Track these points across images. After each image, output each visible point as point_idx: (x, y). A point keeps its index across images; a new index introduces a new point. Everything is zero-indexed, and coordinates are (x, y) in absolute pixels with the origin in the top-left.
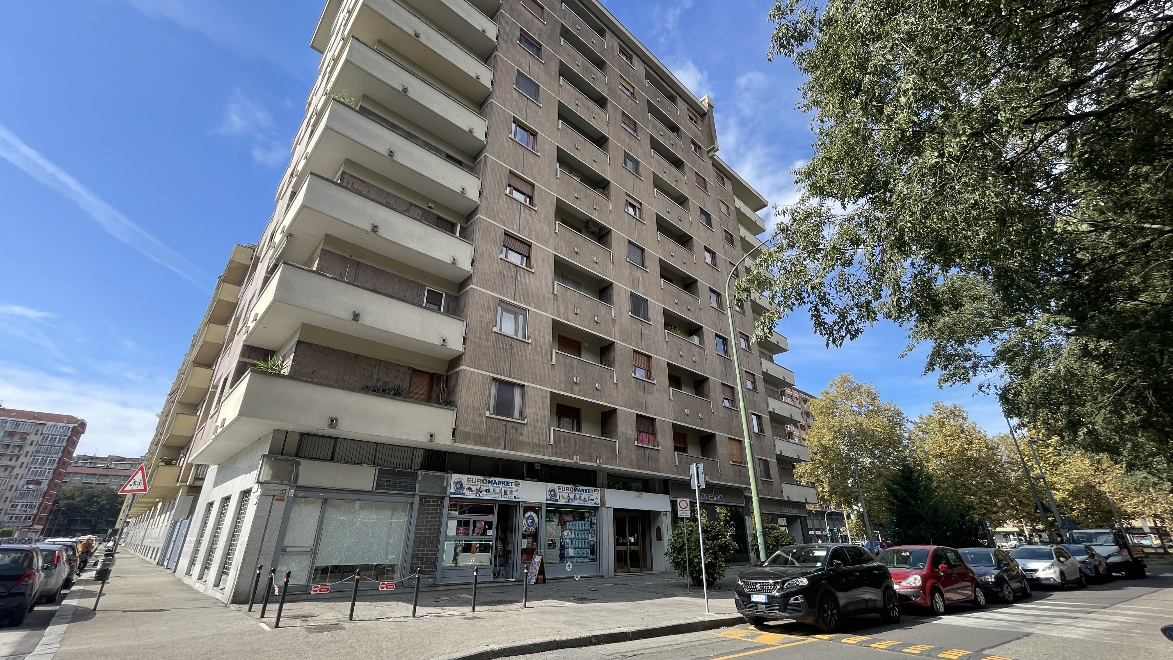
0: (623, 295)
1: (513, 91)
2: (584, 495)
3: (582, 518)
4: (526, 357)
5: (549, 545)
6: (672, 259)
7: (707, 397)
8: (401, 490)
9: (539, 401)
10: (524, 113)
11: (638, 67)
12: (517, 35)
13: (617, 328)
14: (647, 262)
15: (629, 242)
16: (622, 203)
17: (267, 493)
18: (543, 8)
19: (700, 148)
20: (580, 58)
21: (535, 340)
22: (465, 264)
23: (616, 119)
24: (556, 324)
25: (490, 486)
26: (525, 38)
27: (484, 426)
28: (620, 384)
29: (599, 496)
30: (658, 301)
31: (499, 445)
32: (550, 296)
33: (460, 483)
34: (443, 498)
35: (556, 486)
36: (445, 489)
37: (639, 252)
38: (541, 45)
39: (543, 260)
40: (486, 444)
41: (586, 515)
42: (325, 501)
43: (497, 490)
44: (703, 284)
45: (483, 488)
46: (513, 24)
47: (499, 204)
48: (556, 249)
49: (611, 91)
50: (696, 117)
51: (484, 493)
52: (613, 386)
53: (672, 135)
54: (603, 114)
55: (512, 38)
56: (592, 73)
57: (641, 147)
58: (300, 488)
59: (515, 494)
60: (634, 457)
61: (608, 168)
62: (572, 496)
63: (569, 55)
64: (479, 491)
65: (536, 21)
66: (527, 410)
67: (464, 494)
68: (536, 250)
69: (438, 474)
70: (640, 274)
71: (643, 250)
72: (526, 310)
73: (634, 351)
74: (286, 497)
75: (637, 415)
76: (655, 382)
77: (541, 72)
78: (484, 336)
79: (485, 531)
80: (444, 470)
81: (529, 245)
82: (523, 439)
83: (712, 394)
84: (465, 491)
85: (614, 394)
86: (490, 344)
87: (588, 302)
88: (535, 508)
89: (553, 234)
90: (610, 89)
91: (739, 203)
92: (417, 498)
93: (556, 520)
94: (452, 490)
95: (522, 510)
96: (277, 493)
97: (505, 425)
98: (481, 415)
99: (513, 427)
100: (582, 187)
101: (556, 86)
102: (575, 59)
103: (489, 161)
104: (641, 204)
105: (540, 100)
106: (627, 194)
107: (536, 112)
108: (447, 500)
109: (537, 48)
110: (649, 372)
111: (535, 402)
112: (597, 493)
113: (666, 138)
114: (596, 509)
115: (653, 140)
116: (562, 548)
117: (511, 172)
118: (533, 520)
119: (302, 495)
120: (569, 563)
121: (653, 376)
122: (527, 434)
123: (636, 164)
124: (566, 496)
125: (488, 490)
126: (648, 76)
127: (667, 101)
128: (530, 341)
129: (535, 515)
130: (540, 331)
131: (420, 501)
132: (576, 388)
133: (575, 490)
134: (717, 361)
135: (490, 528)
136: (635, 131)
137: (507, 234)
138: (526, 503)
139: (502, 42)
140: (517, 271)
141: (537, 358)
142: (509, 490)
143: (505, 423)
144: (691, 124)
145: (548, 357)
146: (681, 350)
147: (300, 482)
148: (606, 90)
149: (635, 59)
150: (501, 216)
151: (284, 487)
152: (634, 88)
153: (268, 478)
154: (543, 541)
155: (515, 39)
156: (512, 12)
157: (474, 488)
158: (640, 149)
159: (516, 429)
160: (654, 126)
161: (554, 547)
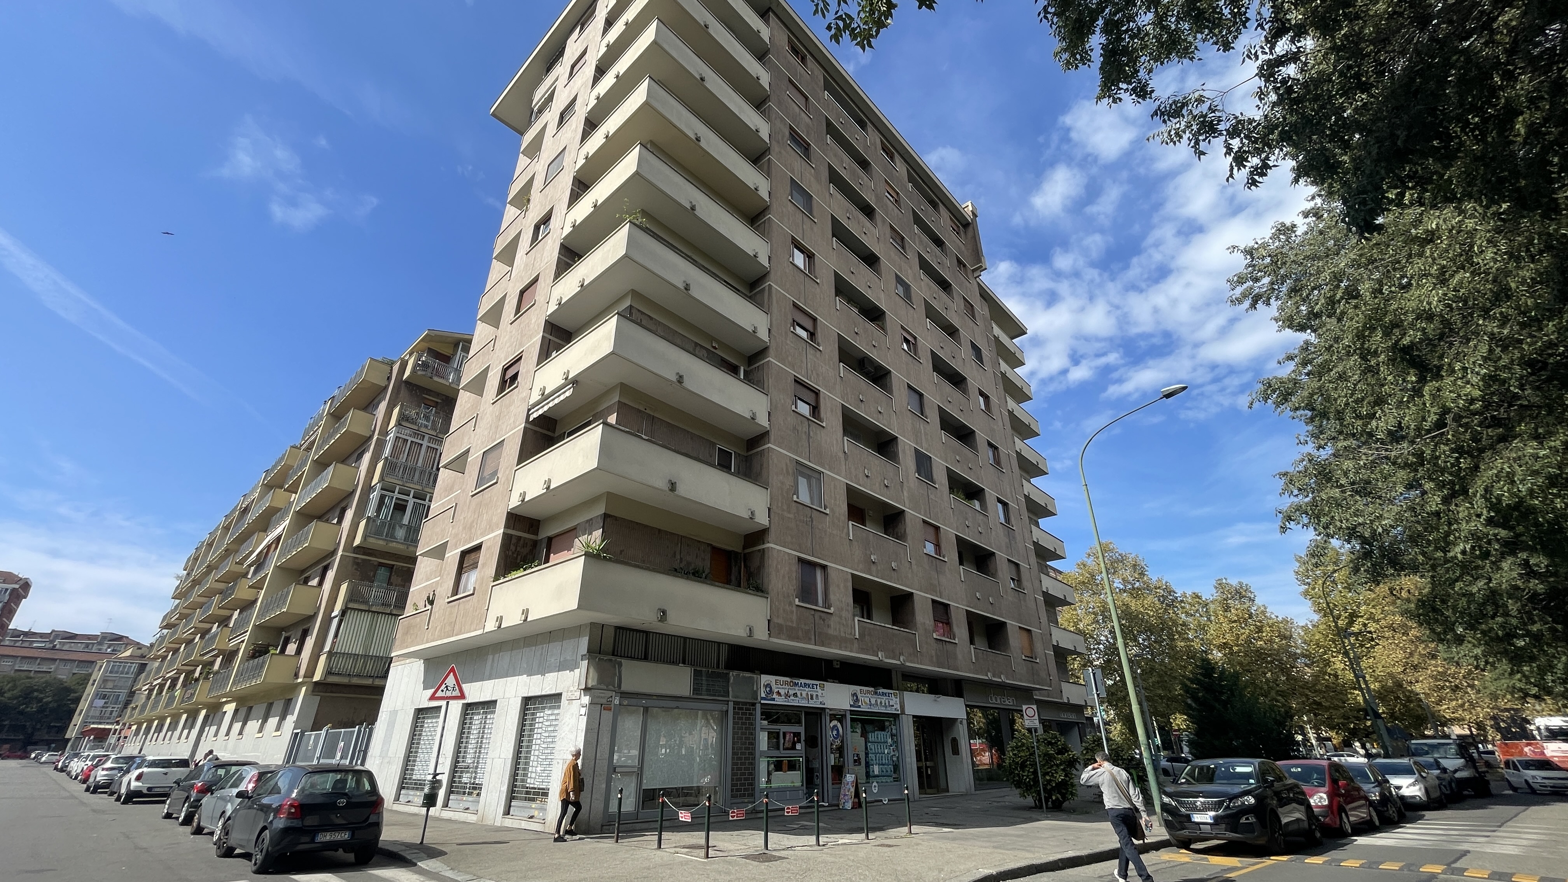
0: (908, 452)
1: (789, 203)
2: (884, 699)
3: (882, 728)
4: (826, 531)
5: (855, 761)
6: (950, 406)
7: (994, 575)
8: (715, 695)
9: (842, 585)
10: (801, 231)
11: (901, 168)
12: (787, 134)
13: (905, 494)
14: (927, 411)
15: (909, 387)
16: (899, 339)
17: (596, 700)
18: (807, 98)
19: (965, 266)
20: (847, 160)
21: (832, 510)
22: (763, 420)
23: (885, 234)
24: (850, 490)
25: (797, 690)
26: (795, 137)
27: (794, 617)
28: (913, 562)
29: (898, 700)
30: (941, 458)
31: (810, 639)
32: (841, 455)
33: (768, 686)
34: (754, 704)
35: (857, 688)
36: (755, 694)
37: (917, 397)
38: (809, 145)
39: (832, 411)
40: (797, 639)
41: (887, 724)
42: (646, 710)
43: (804, 695)
44: (981, 437)
45: (791, 692)
46: (782, 120)
47: (787, 344)
48: (843, 398)
49: (878, 199)
50: (958, 227)
51: (792, 698)
52: (907, 565)
53: (937, 250)
54: (873, 228)
55: (783, 137)
56: (859, 178)
57: (911, 268)
58: (624, 695)
59: (821, 700)
60: (933, 653)
61: (882, 295)
62: (873, 701)
63: (835, 155)
64: (787, 695)
65: (803, 115)
66: (832, 597)
67: (774, 699)
68: (825, 399)
69: (748, 675)
70: (922, 426)
71: (921, 395)
72: (820, 473)
73: (924, 521)
74: (612, 706)
75: (933, 601)
76: (946, 559)
77: (812, 179)
78: (785, 507)
79: (794, 744)
80: (752, 671)
81: (817, 393)
82: (831, 632)
83: (1000, 573)
84: (775, 696)
85: (910, 576)
86: (791, 516)
87: (877, 462)
88: (839, 716)
89: (838, 379)
90: (877, 196)
91: (997, 331)
92: (731, 704)
93: (859, 731)
94: (763, 695)
95: (828, 718)
96: (604, 701)
97: (813, 615)
98: (791, 603)
99: (821, 618)
100: (861, 320)
101: (827, 195)
102: (842, 162)
103: (774, 291)
104: (915, 338)
105: (815, 214)
106: (902, 327)
107: (812, 229)
108: (758, 706)
109: (806, 149)
110: (938, 546)
111: (838, 586)
112: (895, 695)
113: (932, 255)
114: (896, 717)
115: (921, 259)
116: (867, 765)
117: (795, 305)
118: (838, 730)
119: (626, 702)
120: (875, 784)
121: (943, 551)
122: (834, 628)
123: (907, 288)
124: (867, 700)
125: (795, 695)
126: (911, 179)
127: (930, 209)
128: (827, 511)
129: (839, 725)
130: (835, 500)
131: (734, 708)
132: (874, 568)
133: (876, 693)
134: (1001, 531)
135: (799, 741)
136: (903, 248)
137: (797, 381)
138: (831, 710)
139: (774, 143)
140: (809, 426)
141: (835, 532)
142: (815, 694)
143: (813, 612)
144: (953, 235)
145: (845, 530)
146: (967, 519)
147: (625, 687)
148: (873, 198)
149: (897, 157)
150: (790, 359)
151: (610, 694)
152: (898, 194)
153: (595, 683)
154: (850, 758)
155: (785, 139)
156: (780, 104)
157: (782, 692)
158: (909, 271)
159: (824, 620)
160: (921, 241)
161: (860, 764)
